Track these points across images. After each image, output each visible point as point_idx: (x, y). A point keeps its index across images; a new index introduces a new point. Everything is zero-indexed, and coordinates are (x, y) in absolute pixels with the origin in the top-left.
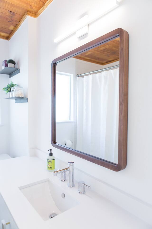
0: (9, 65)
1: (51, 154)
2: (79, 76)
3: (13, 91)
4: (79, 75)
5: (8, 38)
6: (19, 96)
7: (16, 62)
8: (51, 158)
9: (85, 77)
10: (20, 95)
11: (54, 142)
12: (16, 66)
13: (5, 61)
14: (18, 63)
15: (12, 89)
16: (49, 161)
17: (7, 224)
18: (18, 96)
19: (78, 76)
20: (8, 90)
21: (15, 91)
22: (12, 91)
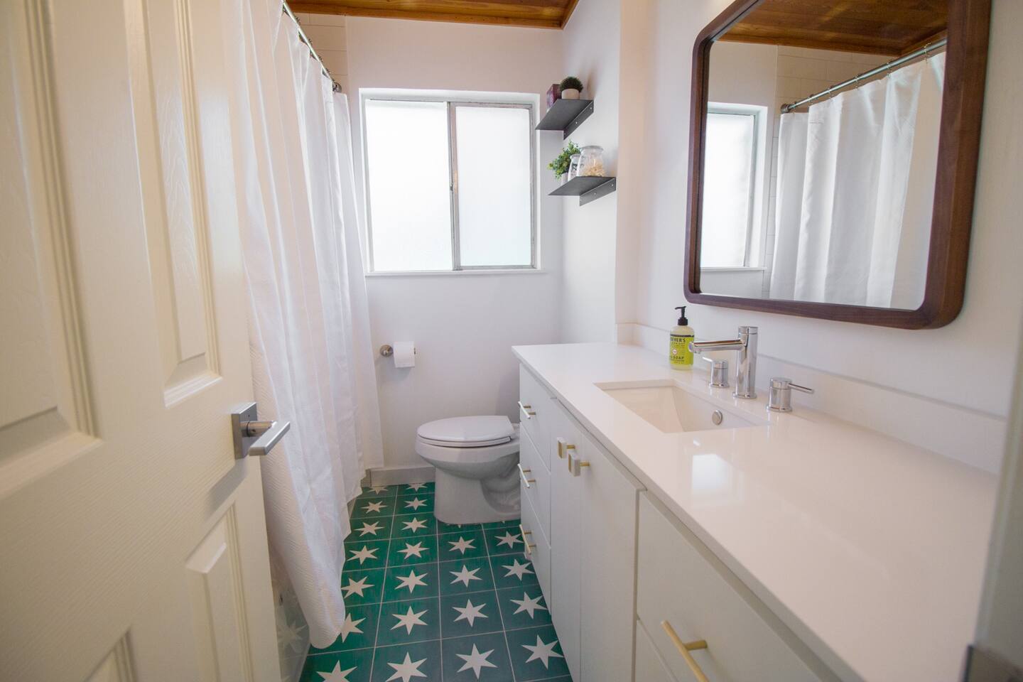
0: (564, 94)
1: (683, 322)
2: (789, 111)
3: (576, 165)
4: (790, 105)
5: (559, 22)
6: (593, 175)
7: (584, 82)
8: (682, 330)
9: (812, 108)
10: (596, 170)
11: (693, 287)
12: (584, 95)
13: (555, 86)
14: (589, 85)
15: (573, 160)
16: (675, 337)
17: (569, 447)
18: (589, 174)
19: (786, 109)
20: (561, 165)
21: (581, 165)
22: (573, 165)
